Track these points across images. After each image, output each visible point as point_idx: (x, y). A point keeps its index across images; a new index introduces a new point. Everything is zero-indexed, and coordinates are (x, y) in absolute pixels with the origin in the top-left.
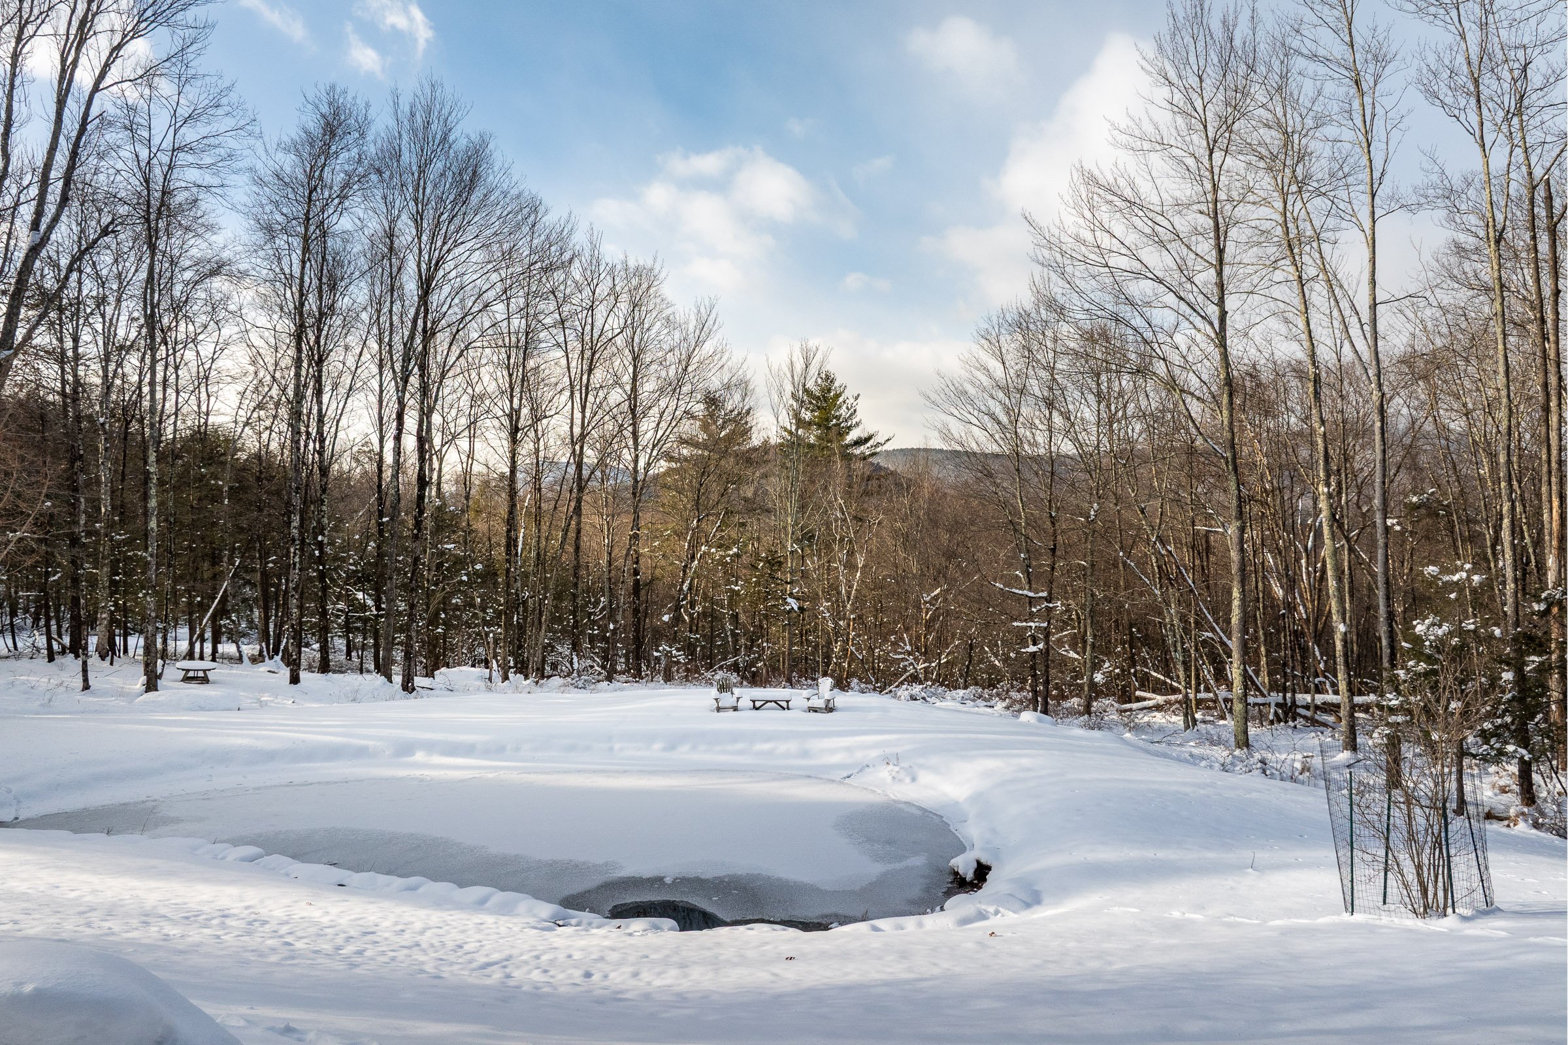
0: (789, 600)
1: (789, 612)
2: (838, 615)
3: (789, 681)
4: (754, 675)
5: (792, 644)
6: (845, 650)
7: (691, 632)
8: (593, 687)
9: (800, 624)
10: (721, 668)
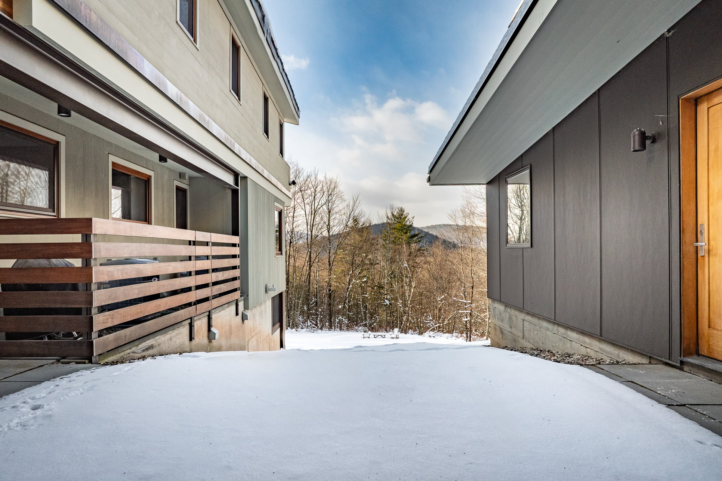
0: (386, 301)
1: (386, 305)
2: (405, 305)
3: (386, 330)
4: (373, 328)
5: (387, 317)
6: (408, 319)
7: (349, 312)
8: (316, 332)
9: (391, 309)
10: (360, 326)
